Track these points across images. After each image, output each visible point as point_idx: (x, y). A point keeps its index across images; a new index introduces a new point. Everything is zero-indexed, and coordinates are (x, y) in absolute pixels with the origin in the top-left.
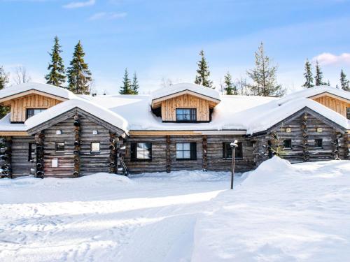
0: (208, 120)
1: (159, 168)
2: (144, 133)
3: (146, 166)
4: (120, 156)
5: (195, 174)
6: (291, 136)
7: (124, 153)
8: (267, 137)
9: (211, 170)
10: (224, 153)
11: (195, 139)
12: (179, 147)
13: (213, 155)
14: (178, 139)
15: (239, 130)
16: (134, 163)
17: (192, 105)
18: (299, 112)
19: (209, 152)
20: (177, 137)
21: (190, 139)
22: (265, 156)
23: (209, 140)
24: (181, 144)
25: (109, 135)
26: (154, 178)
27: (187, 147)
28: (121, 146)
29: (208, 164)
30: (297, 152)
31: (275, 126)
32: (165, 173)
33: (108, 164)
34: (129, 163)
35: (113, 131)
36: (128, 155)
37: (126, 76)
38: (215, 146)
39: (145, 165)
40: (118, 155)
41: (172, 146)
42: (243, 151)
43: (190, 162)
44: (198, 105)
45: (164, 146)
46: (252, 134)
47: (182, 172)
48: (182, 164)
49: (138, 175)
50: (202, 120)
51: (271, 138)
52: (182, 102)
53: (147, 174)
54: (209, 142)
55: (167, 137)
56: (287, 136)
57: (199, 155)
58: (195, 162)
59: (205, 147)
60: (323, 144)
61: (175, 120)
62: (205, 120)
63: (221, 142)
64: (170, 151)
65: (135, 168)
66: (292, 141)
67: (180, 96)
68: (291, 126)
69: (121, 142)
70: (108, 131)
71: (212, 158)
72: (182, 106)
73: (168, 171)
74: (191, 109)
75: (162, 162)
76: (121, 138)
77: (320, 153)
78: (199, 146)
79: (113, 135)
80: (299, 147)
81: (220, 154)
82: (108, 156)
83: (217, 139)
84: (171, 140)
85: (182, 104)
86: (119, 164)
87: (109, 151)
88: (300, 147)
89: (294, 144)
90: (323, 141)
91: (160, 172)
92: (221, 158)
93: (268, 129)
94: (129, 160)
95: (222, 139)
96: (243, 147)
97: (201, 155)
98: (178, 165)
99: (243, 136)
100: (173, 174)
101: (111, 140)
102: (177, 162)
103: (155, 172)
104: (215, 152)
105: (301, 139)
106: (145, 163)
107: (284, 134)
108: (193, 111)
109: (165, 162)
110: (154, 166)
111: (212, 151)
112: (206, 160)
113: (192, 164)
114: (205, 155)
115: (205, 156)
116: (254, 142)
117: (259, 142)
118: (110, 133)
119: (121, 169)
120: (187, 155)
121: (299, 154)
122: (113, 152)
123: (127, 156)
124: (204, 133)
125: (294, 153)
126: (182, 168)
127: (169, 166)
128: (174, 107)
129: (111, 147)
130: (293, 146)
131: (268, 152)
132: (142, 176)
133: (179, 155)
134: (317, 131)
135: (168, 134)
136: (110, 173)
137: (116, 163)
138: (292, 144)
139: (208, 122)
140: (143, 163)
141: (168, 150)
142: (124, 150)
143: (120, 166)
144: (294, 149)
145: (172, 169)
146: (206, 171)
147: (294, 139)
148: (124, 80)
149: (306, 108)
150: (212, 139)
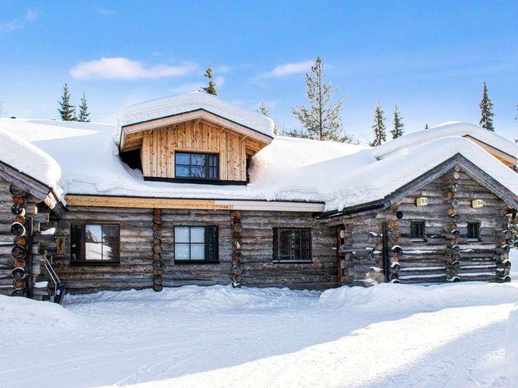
0: (244, 179)
1: (137, 281)
2: (101, 202)
3: (107, 276)
4: (41, 252)
5: (218, 294)
6: (425, 214)
7: (53, 245)
8: (379, 216)
9: (249, 285)
10: (275, 250)
11: (216, 220)
12: (181, 234)
13: (253, 253)
14: (179, 218)
15: (310, 202)
16: (79, 269)
17: (209, 146)
18: (445, 163)
19: (244, 247)
20: (177, 212)
21: (207, 219)
22: (373, 255)
23: (247, 223)
24: (186, 230)
25: (10, 197)
26: (125, 304)
27: (198, 235)
28: (44, 226)
29: (244, 271)
30: (435, 248)
31: (399, 191)
32: (149, 292)
33: (9, 272)
34: (66, 270)
35: (21, 187)
36: (65, 250)
37: (66, 99)
38: (258, 234)
39: (103, 273)
40: (36, 249)
41: (166, 233)
42: (314, 246)
43: (204, 267)
44: (223, 147)
45: (149, 233)
46: (340, 209)
47: (189, 290)
48: (189, 272)
49: (86, 296)
50: (231, 178)
51: (389, 217)
52: (189, 137)
53: (108, 294)
54: (245, 227)
55: (154, 212)
56: (418, 214)
57: (225, 253)
58: (216, 268)
59: (237, 237)
60: (482, 233)
61: (173, 176)
62: (238, 179)
63: (270, 227)
64: (161, 242)
65: (81, 280)
66: (427, 225)
67: (184, 123)
68: (424, 194)
69: (44, 217)
70: (8, 187)
71: (252, 261)
72: (189, 147)
73: (157, 288)
74: (208, 155)
75: (144, 269)
76: (43, 207)
77: (476, 251)
78: (224, 235)
79: (22, 198)
80: (439, 237)
81: (268, 252)
82: (8, 251)
83: (262, 221)
84: (164, 219)
85: (189, 143)
86: (37, 270)
87: (12, 238)
88: (441, 237)
89: (430, 231)
90: (482, 225)
91: (138, 289)
92: (270, 260)
93: (387, 197)
94: (67, 262)
95: (273, 220)
96: (314, 239)
97: (229, 252)
98: (178, 275)
99: (315, 214)
100: (169, 293)
101: (15, 211)
102: (176, 268)
103: (128, 288)
104: (256, 247)
105: (442, 222)
106: (105, 269)
107: (413, 209)
108: (212, 158)
109: (150, 268)
110: (124, 277)
111: (252, 244)
112: (240, 264)
113: (209, 271)
114: (237, 254)
115: (239, 255)
116: (342, 227)
117: (353, 226)
118: (12, 190)
119: (44, 284)
120: (198, 253)
121: (438, 253)
122: (21, 242)
123: (60, 253)
124: (237, 206)
125: (429, 249)
126: (188, 281)
127: (158, 276)
128: (172, 148)
129: (16, 230)
130: (429, 235)
131: (380, 247)
132: (96, 300)
133: (181, 253)
134: (471, 206)
135: (158, 205)
136: (15, 294)
137: (29, 271)
138: (427, 231)
139: (245, 183)
140: (99, 269)
141: (156, 241)
142: (52, 238)
143: (41, 278)
144: (430, 240)
145: (164, 283)
146: (239, 287)
147: (430, 221)
148: (60, 108)
149: (458, 156)
150: (250, 220)
